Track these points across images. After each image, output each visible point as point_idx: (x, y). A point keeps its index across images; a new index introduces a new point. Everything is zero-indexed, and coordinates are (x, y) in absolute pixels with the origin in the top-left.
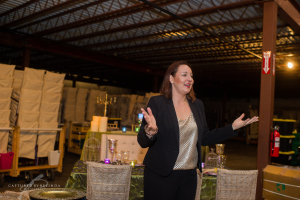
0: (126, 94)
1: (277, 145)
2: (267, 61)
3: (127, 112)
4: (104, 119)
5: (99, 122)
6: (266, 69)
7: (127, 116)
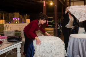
0: (7, 13)
1: (47, 23)
2: (44, 3)
3: (8, 18)
4: (4, 20)
5: (2, 21)
6: (44, 5)
7: (8, 20)
